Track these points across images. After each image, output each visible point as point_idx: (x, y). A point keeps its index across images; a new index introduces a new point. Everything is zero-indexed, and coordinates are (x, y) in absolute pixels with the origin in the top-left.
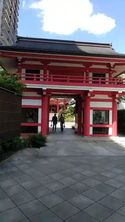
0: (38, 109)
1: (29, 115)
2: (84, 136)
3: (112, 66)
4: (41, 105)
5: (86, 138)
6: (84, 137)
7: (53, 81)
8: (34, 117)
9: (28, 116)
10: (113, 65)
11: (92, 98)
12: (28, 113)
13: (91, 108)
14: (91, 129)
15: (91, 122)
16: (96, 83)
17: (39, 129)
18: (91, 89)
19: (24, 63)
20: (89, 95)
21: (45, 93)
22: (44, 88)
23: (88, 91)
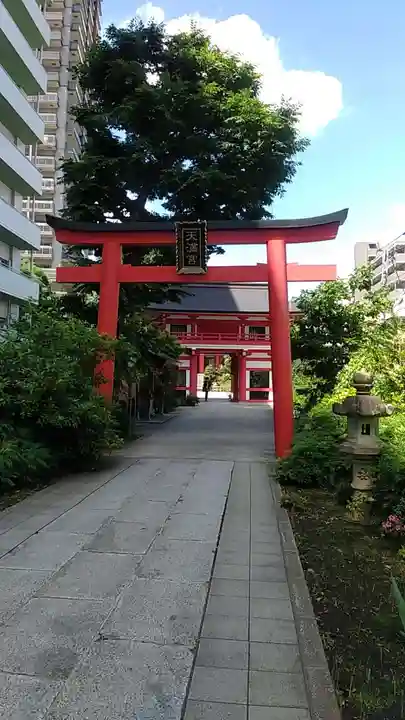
0: (186, 370)
4: (188, 365)
6: (240, 403)
7: (203, 340)
11: (248, 357)
13: (248, 369)
14: (248, 393)
15: (248, 386)
16: (251, 341)
17: (188, 392)
18: (246, 348)
19: (168, 318)
20: (244, 354)
21: (193, 353)
22: (194, 348)
23: (242, 350)
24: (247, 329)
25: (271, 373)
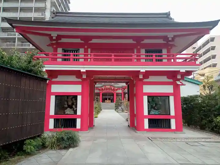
0: (77, 96)
1: (68, 105)
2: (137, 131)
3: (170, 39)
4: (80, 91)
5: (139, 133)
6: (137, 133)
7: (94, 61)
8: (74, 106)
9: (66, 106)
10: (172, 38)
11: (145, 80)
12: (66, 103)
13: (145, 94)
14: (146, 121)
15: (146, 113)
16: (149, 61)
18: (143, 69)
19: (59, 41)
20: (141, 77)
21: (84, 77)
22: (83, 70)
23: (138, 72)
24: (143, 51)
25: (172, 99)
